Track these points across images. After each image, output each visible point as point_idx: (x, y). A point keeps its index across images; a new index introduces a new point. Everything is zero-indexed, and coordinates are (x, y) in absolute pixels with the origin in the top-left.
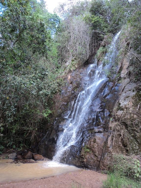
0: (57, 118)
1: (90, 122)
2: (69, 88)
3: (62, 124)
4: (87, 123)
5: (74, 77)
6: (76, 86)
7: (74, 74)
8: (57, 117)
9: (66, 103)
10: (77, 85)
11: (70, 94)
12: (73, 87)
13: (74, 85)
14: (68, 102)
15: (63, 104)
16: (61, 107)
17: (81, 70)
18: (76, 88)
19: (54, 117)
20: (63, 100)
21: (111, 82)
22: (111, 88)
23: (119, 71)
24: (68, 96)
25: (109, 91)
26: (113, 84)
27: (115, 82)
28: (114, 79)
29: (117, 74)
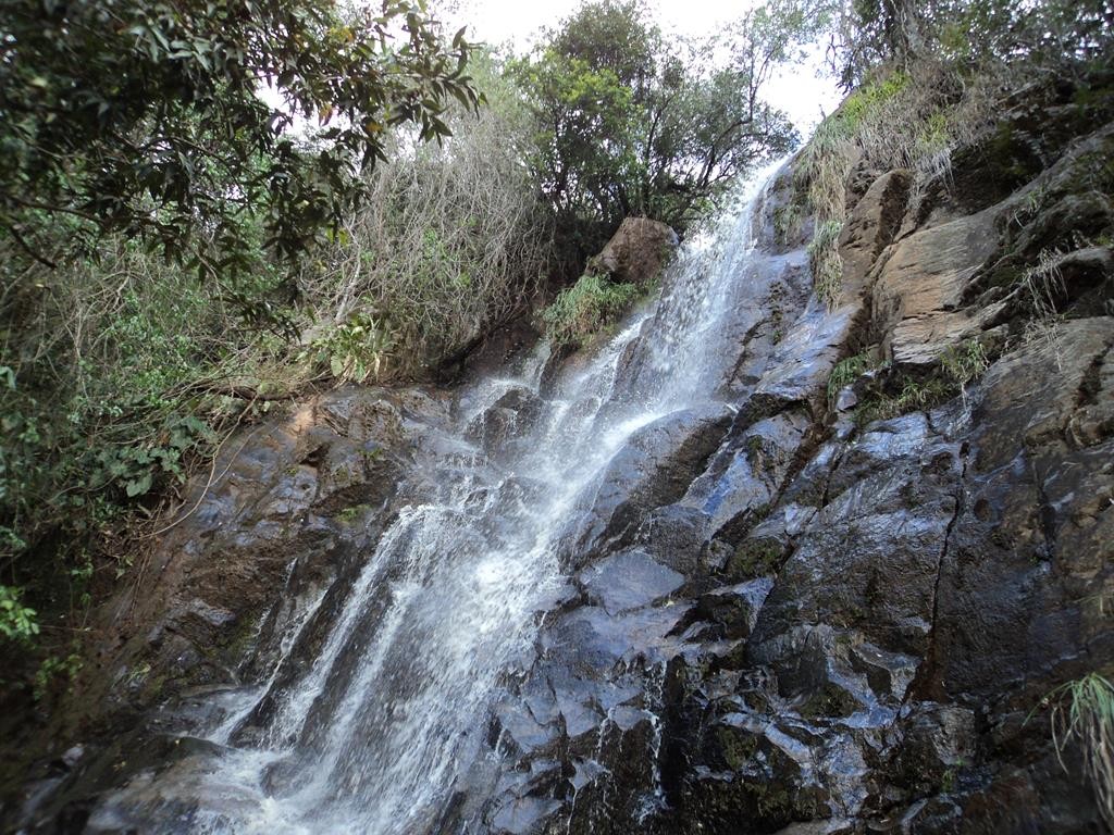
0: (76, 751)
1: (578, 782)
2: (288, 491)
3: (145, 798)
4: (537, 792)
5: (347, 423)
6: (363, 480)
7: (345, 406)
8: (86, 733)
9: (219, 616)
10: (368, 475)
11: (292, 535)
12: (332, 488)
13: (342, 474)
14: (244, 611)
15: (192, 617)
16: (156, 645)
17: (414, 393)
18: (353, 505)
19: (52, 731)
20: (198, 573)
21: (772, 415)
22: (787, 459)
23: (848, 344)
24: (262, 553)
25: (774, 481)
26: (803, 430)
27: (821, 418)
28: (809, 389)
29: (834, 359)
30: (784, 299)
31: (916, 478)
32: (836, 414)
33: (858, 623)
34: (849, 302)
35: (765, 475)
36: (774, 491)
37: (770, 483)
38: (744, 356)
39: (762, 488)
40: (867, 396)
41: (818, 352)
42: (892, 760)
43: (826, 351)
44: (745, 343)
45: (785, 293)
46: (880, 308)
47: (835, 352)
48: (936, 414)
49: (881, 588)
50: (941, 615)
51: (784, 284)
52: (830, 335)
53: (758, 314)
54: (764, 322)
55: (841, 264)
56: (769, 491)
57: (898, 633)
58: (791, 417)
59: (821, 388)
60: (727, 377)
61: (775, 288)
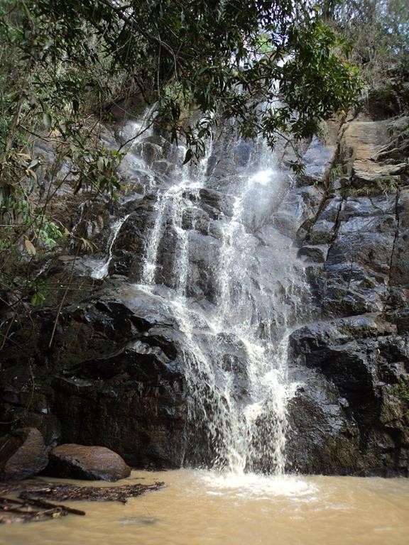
22: (319, 203)
24: (68, 200)
26: (323, 193)
31: (382, 224)
32: (334, 190)
33: (367, 263)
34: (333, 145)
36: (315, 214)
38: (285, 153)
40: (345, 186)
42: (388, 299)
44: (285, 148)
46: (344, 150)
48: (374, 200)
49: (374, 255)
50: (393, 265)
57: (380, 268)
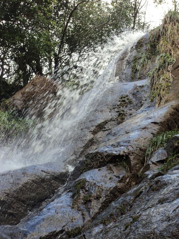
21: (99, 167)
22: (103, 195)
23: (168, 124)
25: (89, 212)
26: (121, 176)
27: (138, 171)
28: (131, 149)
29: (155, 132)
30: (129, 106)
32: (149, 165)
34: (173, 100)
35: (82, 207)
36: (88, 218)
37: (86, 213)
38: (91, 142)
39: (78, 216)
41: (143, 126)
43: (149, 126)
45: (130, 102)
47: (157, 127)
51: (131, 97)
52: (155, 117)
53: (107, 115)
54: (111, 120)
55: (171, 80)
56: (84, 218)
58: (114, 169)
59: (141, 149)
60: (76, 155)
61: (123, 99)
